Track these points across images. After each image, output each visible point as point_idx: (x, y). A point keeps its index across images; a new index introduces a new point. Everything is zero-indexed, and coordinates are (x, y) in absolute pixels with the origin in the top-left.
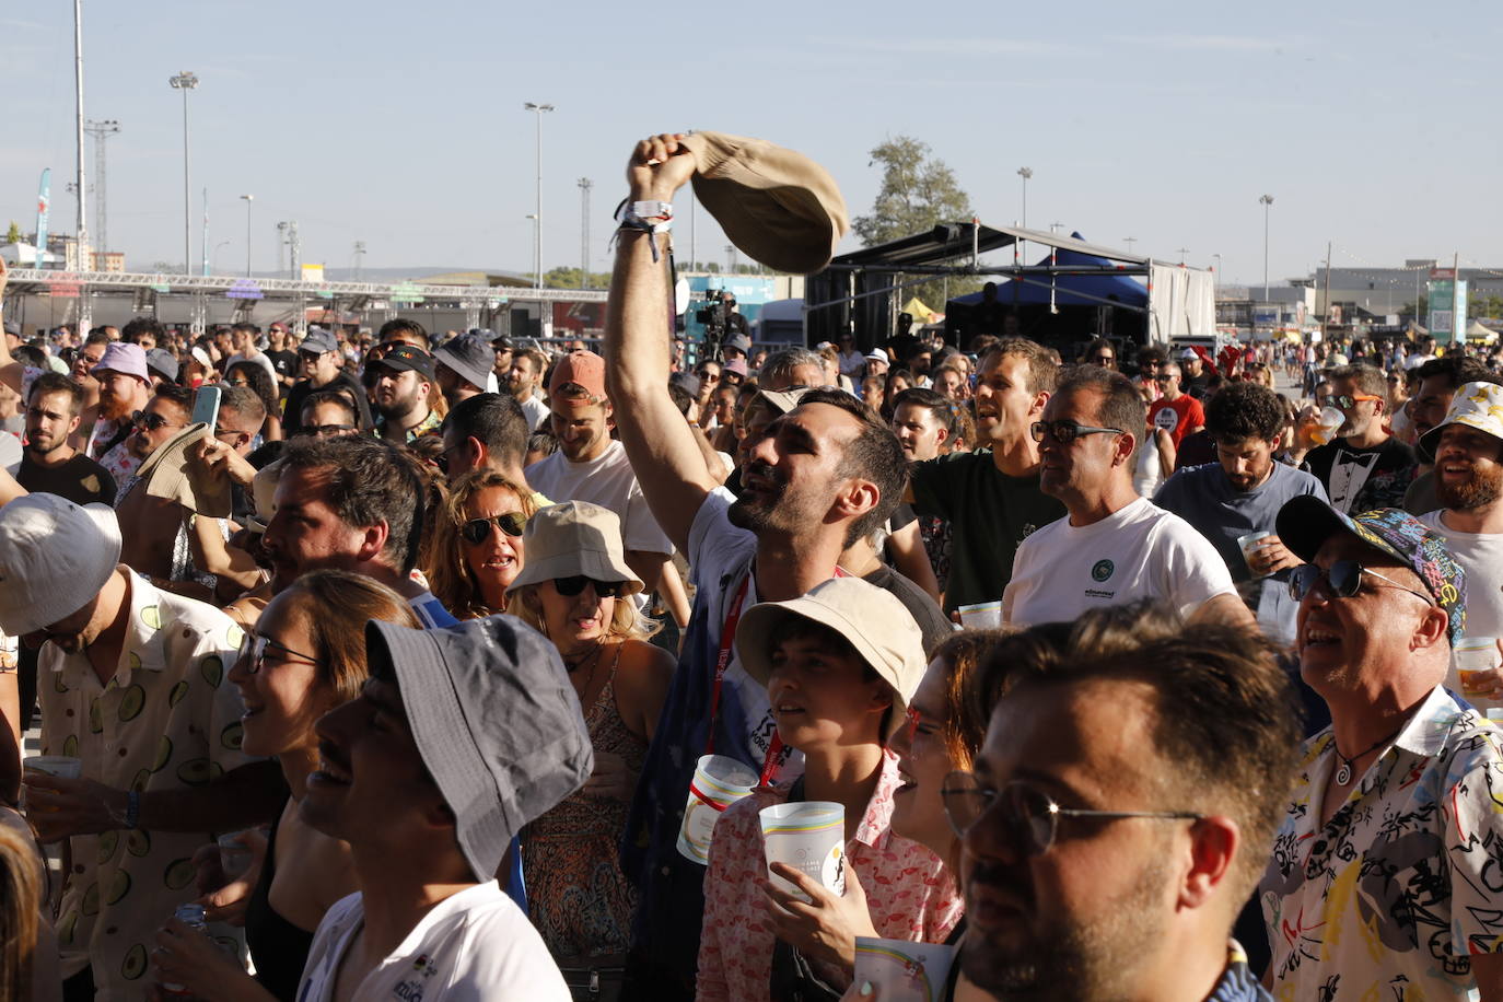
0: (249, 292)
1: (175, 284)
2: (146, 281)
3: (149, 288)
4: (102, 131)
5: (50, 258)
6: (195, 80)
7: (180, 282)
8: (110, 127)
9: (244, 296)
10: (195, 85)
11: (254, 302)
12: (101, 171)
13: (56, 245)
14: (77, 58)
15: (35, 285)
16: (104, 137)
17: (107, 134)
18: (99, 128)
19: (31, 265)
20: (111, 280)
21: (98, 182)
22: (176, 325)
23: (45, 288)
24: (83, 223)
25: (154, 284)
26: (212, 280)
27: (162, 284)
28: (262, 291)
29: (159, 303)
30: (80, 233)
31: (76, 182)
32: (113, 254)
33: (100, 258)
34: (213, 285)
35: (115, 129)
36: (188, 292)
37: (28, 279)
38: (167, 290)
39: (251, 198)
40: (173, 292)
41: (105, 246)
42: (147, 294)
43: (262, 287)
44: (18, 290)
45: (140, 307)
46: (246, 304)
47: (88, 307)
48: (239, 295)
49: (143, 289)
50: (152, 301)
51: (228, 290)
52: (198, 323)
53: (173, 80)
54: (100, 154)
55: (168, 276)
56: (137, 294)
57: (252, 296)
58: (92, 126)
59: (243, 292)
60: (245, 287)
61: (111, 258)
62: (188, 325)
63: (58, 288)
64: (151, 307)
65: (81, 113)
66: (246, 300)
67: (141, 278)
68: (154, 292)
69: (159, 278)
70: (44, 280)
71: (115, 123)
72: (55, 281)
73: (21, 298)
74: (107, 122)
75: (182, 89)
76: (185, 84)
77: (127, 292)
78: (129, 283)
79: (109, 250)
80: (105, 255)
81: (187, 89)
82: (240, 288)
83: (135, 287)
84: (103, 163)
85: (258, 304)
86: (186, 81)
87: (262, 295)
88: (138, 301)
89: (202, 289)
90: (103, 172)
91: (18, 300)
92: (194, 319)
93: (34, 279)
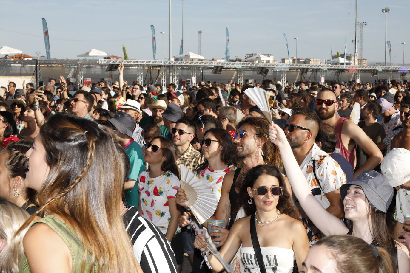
0: (405, 71)
1: (384, 69)
2: (375, 68)
3: (376, 70)
4: (362, 25)
5: (347, 61)
6: (389, 10)
7: (385, 68)
8: (364, 24)
9: (403, 72)
10: (389, 11)
11: (406, 73)
12: (361, 36)
13: (348, 58)
14: (356, 5)
15: (344, 69)
16: (362, 27)
17: (363, 26)
18: (361, 24)
19: (343, 64)
20: (366, 68)
21: (360, 40)
22: (383, 80)
23: (347, 70)
24: (357, 51)
25: (377, 69)
26: (394, 67)
27: (379, 68)
28: (408, 70)
29: (379, 74)
30: (356, 54)
31: (355, 40)
32: (364, 59)
33: (360, 61)
34: (394, 69)
35: (366, 24)
36: (387, 71)
37: (343, 68)
38: (381, 70)
39: (405, 43)
40: (383, 71)
41: (362, 57)
42: (375, 72)
43: (408, 69)
44: (340, 71)
45: (373, 75)
46: (403, 74)
47: (359, 75)
48: (402, 72)
49: (374, 70)
50: (376, 74)
51: (398, 70)
52: (390, 80)
53: (383, 10)
54: (361, 32)
55: (382, 67)
56: (373, 72)
57: (405, 72)
58: (359, 24)
59: (403, 71)
60: (403, 69)
61: (363, 61)
62: (386, 80)
63: (351, 70)
64: (376, 75)
65: (357, 20)
66: (404, 73)
67: (374, 67)
68: (377, 71)
69: (379, 67)
70: (347, 68)
71: (366, 23)
72: (350, 68)
73: (340, 73)
74: (363, 23)
75: (385, 13)
76: (386, 11)
77: (370, 71)
78: (371, 68)
79: (363, 58)
80: (361, 60)
81: (387, 13)
82: (402, 70)
83: (372, 70)
84: (362, 34)
85: (407, 74)
86: (386, 10)
87: (408, 72)
88: (372, 74)
89: (391, 70)
90: (362, 37)
91: (339, 74)
92: (389, 79)
93: (345, 68)
